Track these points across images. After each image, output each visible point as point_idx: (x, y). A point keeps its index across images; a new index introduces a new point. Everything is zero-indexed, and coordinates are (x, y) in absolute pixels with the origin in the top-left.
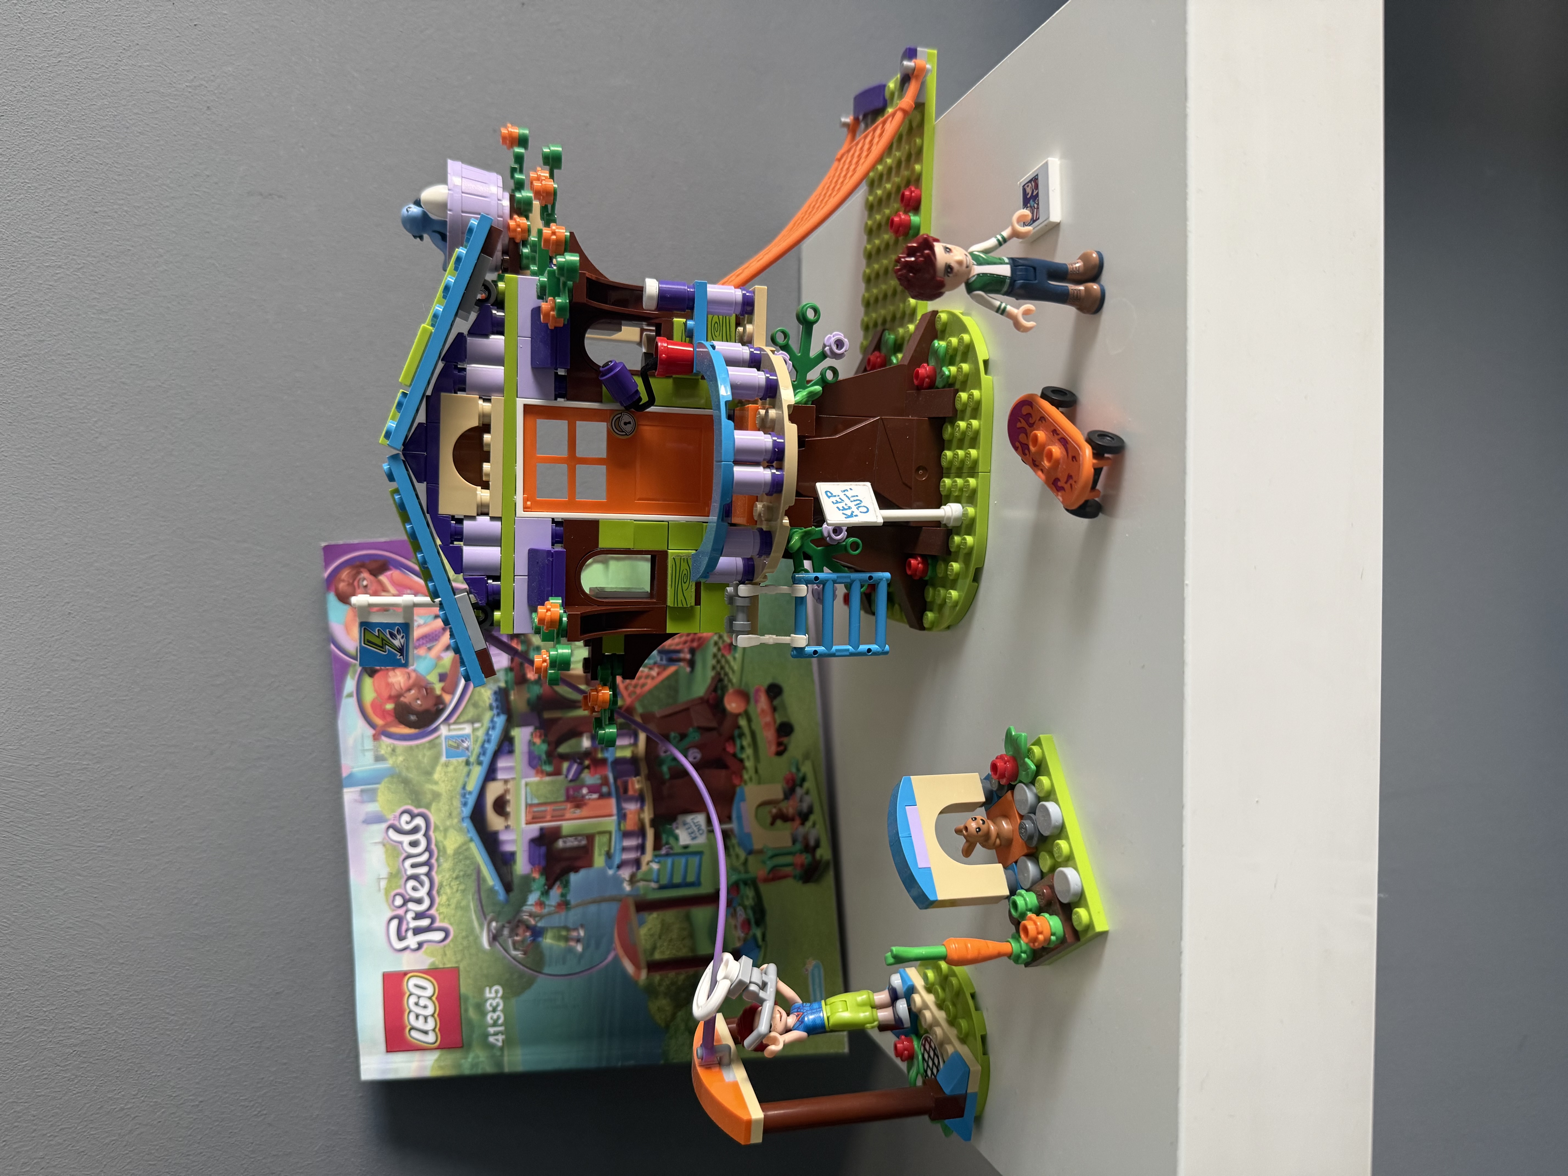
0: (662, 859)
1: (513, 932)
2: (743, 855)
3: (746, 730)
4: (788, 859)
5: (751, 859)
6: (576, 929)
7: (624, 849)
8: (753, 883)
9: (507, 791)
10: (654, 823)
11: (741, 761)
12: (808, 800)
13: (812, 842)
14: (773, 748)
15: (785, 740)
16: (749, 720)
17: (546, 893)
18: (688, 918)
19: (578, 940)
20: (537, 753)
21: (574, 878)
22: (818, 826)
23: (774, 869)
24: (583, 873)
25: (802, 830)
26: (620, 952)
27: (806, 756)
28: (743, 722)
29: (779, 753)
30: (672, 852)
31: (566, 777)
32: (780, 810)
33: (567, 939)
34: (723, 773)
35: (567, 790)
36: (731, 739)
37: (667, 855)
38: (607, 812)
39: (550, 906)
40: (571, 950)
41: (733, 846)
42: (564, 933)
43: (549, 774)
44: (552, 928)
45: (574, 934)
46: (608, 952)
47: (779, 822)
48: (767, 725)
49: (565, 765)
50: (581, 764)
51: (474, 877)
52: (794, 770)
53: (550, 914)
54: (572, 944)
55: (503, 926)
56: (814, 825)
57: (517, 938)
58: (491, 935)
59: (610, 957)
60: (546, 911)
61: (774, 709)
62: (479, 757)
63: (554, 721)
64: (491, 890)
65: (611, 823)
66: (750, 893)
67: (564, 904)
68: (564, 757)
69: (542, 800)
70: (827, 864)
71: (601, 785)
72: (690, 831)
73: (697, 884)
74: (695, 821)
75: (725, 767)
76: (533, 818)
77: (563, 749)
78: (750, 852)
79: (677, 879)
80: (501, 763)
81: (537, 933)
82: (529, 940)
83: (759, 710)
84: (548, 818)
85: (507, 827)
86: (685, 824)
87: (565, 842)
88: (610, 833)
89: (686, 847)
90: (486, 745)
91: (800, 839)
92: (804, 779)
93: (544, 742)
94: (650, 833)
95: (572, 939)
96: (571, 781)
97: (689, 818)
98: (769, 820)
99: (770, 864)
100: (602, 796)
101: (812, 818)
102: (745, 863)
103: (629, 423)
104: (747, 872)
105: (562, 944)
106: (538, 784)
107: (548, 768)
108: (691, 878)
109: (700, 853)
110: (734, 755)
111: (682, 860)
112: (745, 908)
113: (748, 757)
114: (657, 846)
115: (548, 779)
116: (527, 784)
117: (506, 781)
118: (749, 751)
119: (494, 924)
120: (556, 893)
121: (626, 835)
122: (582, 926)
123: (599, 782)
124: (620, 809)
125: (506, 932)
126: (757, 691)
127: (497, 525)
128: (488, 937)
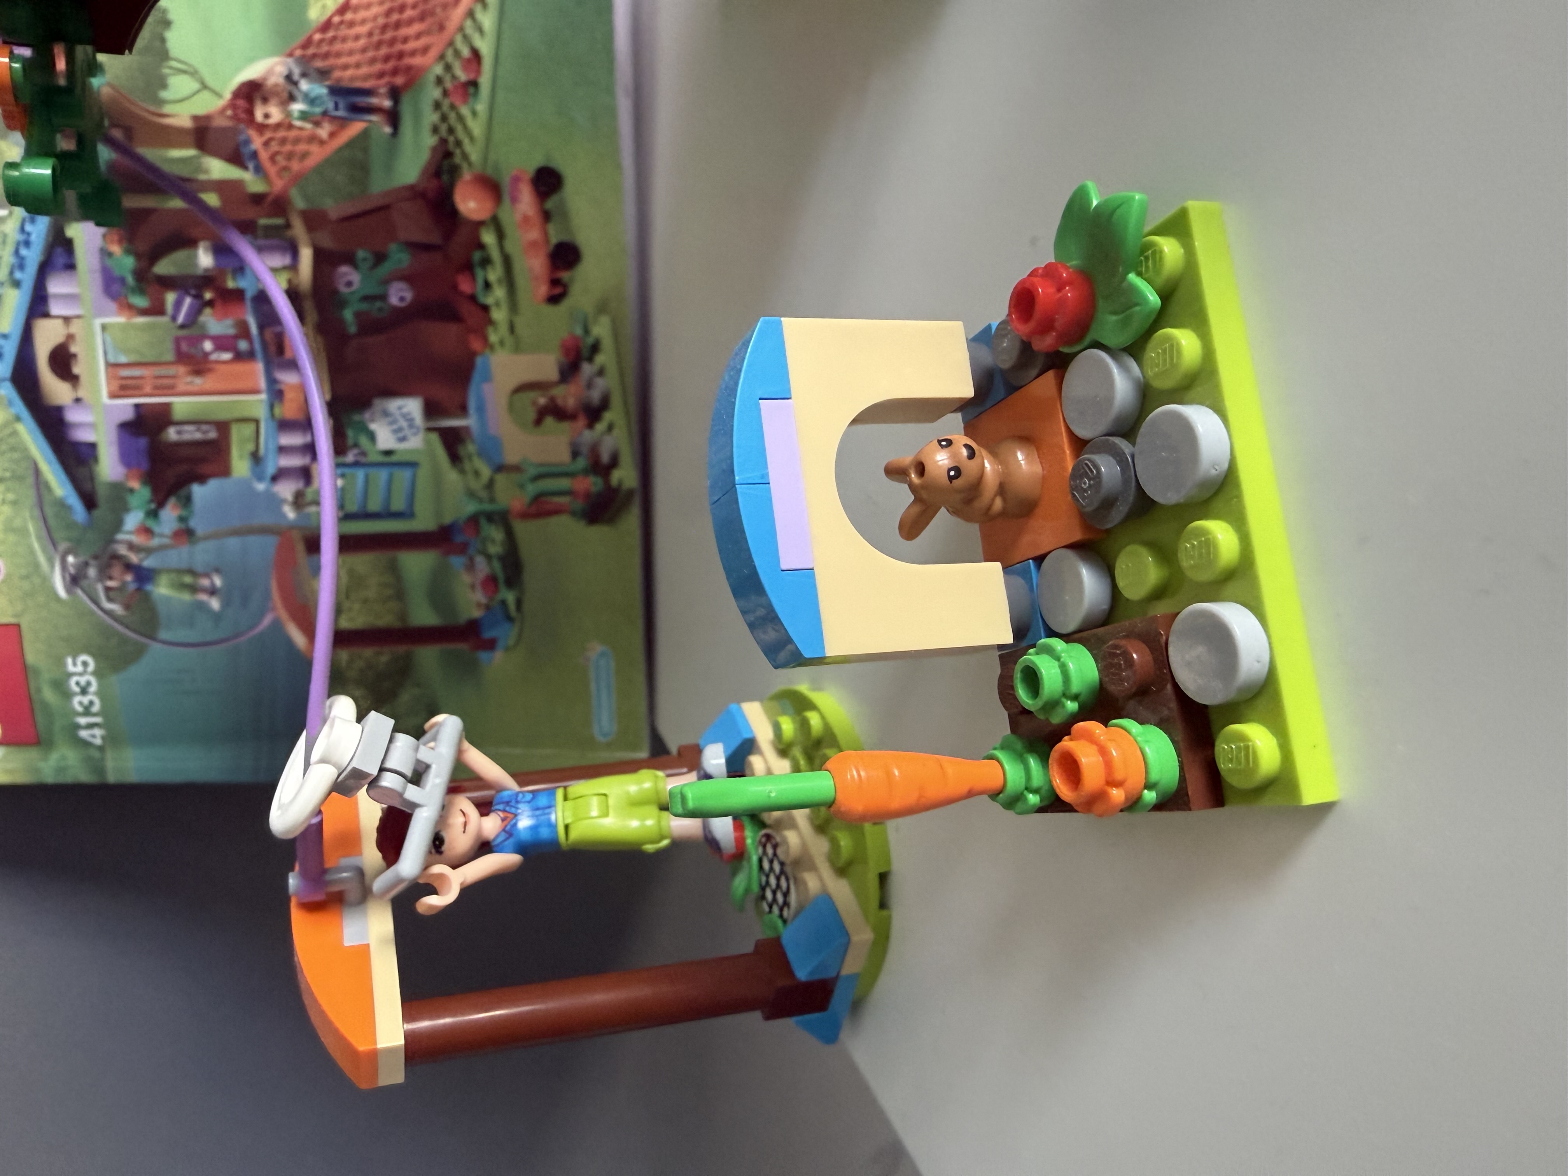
0: (347, 471)
1: (104, 573)
2: (486, 472)
3: (495, 254)
4: (564, 483)
5: (500, 478)
6: (207, 575)
7: (283, 450)
8: (502, 518)
9: (70, 337)
10: (329, 410)
11: (485, 309)
12: (600, 382)
13: (605, 458)
14: (543, 290)
15: (565, 275)
16: (501, 235)
17: (153, 514)
18: (393, 569)
19: (213, 592)
20: (117, 272)
21: (197, 490)
22: (616, 432)
23: (538, 498)
24: (213, 484)
25: (588, 436)
26: (284, 615)
27: (602, 308)
28: (488, 238)
29: (554, 299)
30: (363, 460)
31: (174, 318)
32: (552, 400)
33: (194, 589)
34: (453, 329)
35: (177, 341)
36: (468, 268)
37: (356, 464)
38: (249, 385)
39: (161, 535)
40: (202, 607)
41: (470, 457)
42: (188, 579)
43: (144, 312)
44: (169, 571)
45: (205, 582)
46: (262, 615)
47: (549, 421)
48: (533, 244)
49: (170, 298)
50: (198, 296)
51: (30, 480)
52: (579, 331)
53: (161, 548)
54: (203, 597)
55: (86, 564)
56: (610, 428)
57: (111, 584)
58: (67, 577)
59: (267, 621)
60: (155, 542)
61: (547, 216)
62: (11, 273)
63: (145, 214)
64: (61, 504)
65: (257, 405)
66: (496, 534)
67: (185, 534)
68: (167, 283)
69: (132, 358)
70: (630, 493)
71: (236, 337)
72: (395, 427)
73: (407, 514)
74: (405, 410)
75: (455, 317)
76: (123, 388)
77: (164, 267)
78: (500, 468)
79: (374, 505)
80: (56, 286)
81: (144, 576)
82: (132, 587)
83: (518, 217)
84: (148, 389)
85: (78, 400)
86: (386, 414)
87: (179, 433)
88: (257, 422)
89: (388, 453)
90: (24, 252)
91: (585, 450)
92: (595, 348)
93: (128, 252)
94: (324, 426)
95: (204, 590)
96: (182, 327)
97: (394, 405)
98: (532, 415)
99: (532, 489)
100: (239, 357)
101: (608, 416)
102: (490, 485)
104: (492, 500)
105: (186, 597)
106: (124, 328)
107: (141, 302)
108: (398, 505)
109: (412, 465)
110: (473, 298)
111: (382, 475)
112: (489, 557)
113: (497, 304)
114: (340, 447)
115: (141, 320)
116: (104, 328)
117: (67, 320)
118: (499, 293)
119: (71, 559)
120: (170, 514)
121: (284, 425)
122: (218, 571)
123: (231, 331)
124: (272, 381)
125: (92, 572)
126: (516, 180)
128: (64, 578)
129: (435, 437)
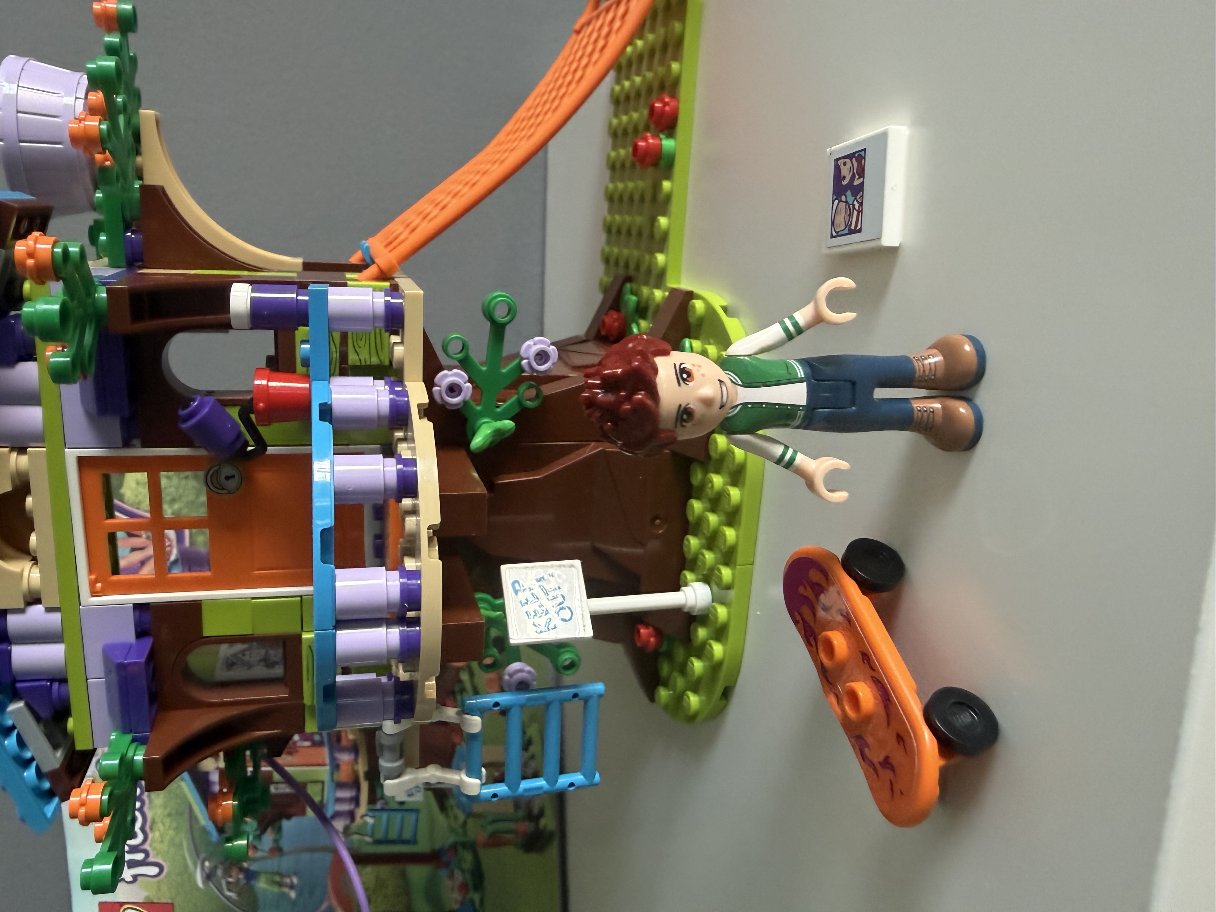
0: (377, 814)
1: (227, 873)
2: (462, 817)
4: (510, 826)
5: (471, 822)
6: (289, 876)
7: (338, 800)
8: (472, 847)
10: (366, 775)
12: (532, 765)
13: (536, 811)
16: (472, 675)
17: (259, 837)
18: (404, 875)
19: (292, 887)
21: (286, 824)
23: (493, 835)
24: (295, 820)
26: (334, 903)
28: (465, 675)
29: (504, 712)
30: (386, 807)
32: (502, 773)
33: (280, 884)
36: (452, 692)
37: (382, 810)
38: (320, 761)
39: (263, 851)
40: (284, 896)
41: (452, 807)
42: (277, 878)
44: (267, 873)
45: (288, 881)
46: (321, 902)
48: (491, 681)
51: (186, 816)
53: (262, 858)
54: (286, 890)
55: (216, 867)
57: (230, 880)
58: (204, 875)
59: (324, 906)
60: (259, 854)
64: (204, 830)
65: (324, 773)
66: (468, 857)
67: (277, 850)
70: (551, 835)
73: (413, 841)
78: (470, 815)
79: (393, 835)
81: (250, 875)
82: (243, 882)
87: (276, 789)
88: (323, 783)
89: (402, 803)
91: (523, 805)
92: (528, 743)
94: (365, 786)
95: (286, 885)
99: (491, 828)
100: (315, 744)
102: (465, 823)
103: (233, 477)
104: (465, 833)
105: (275, 889)
108: (407, 835)
109: (416, 811)
111: (398, 816)
112: (463, 871)
114: (373, 799)
119: (207, 864)
120: (268, 838)
121: (340, 785)
122: (296, 874)
124: (333, 759)
125: (219, 872)
127: (56, 617)
128: (202, 876)
129: (430, 793)
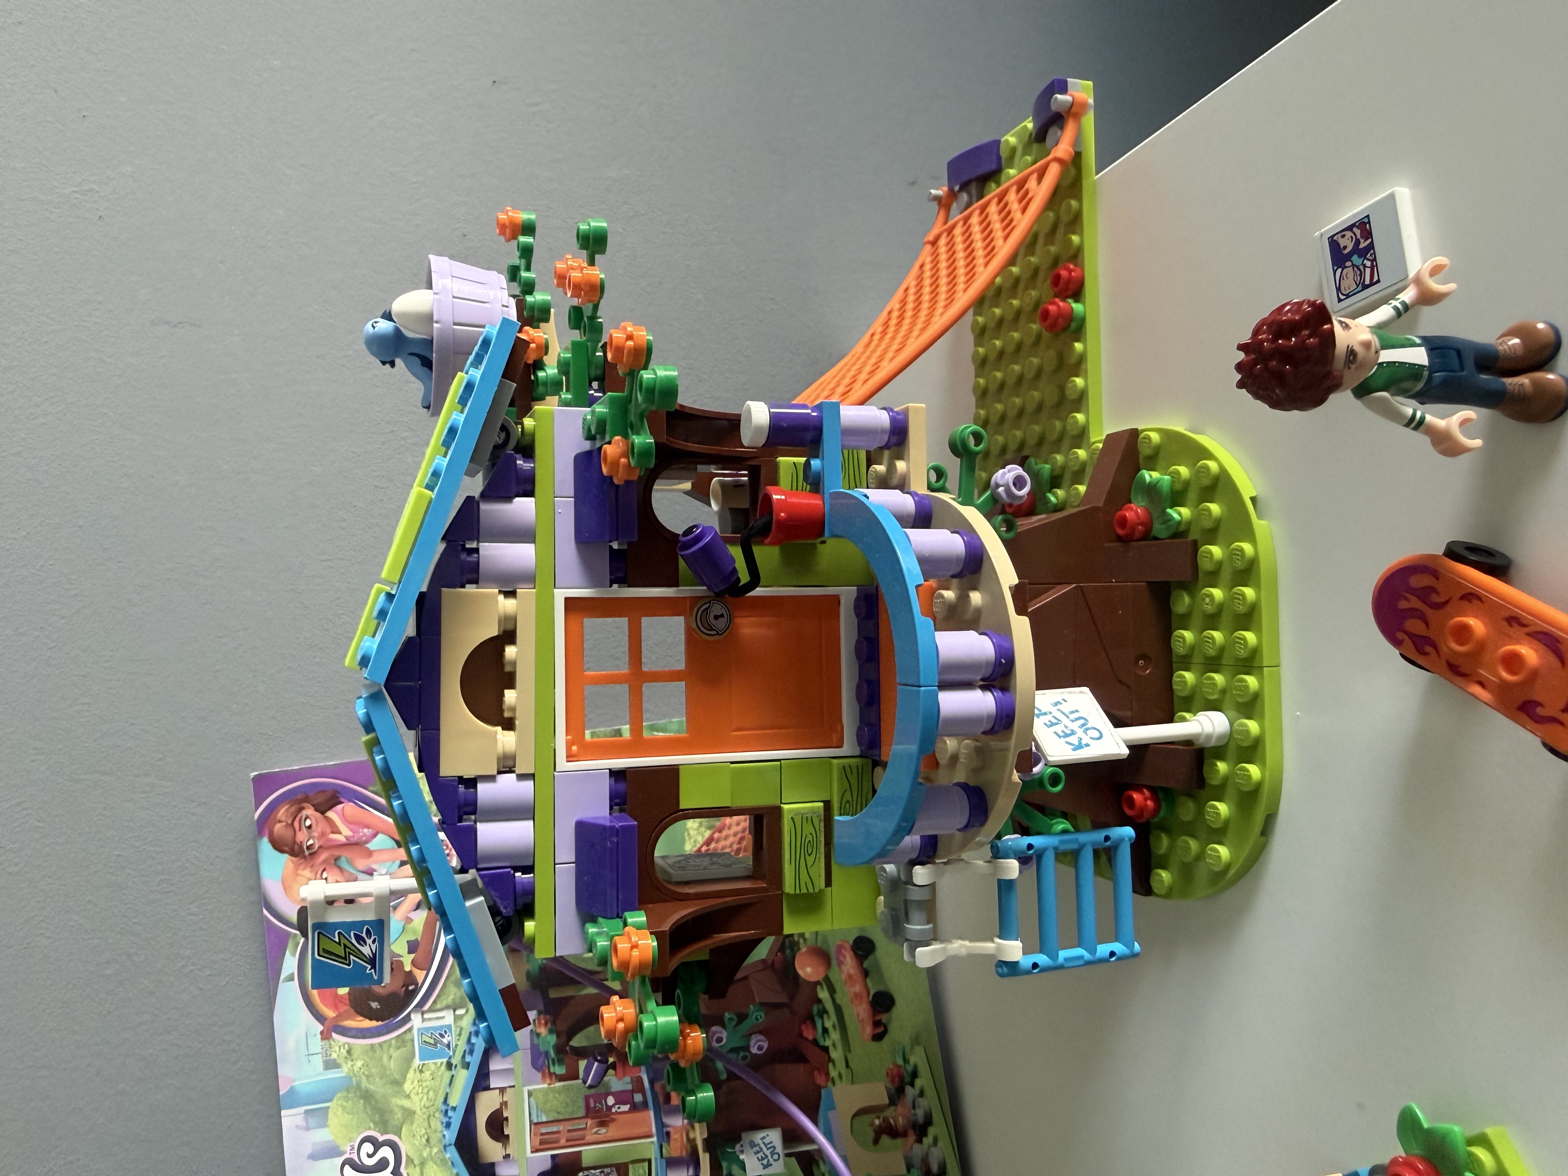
3: (829, 1006)
9: (504, 1104)
10: (709, 1145)
11: (826, 1049)
12: (923, 1103)
13: (936, 1169)
14: (869, 1030)
15: (884, 1018)
16: (832, 991)
20: (542, 1048)
22: (940, 1144)
25: (918, 1150)
27: (916, 1041)
28: (823, 994)
29: (878, 1038)
31: (585, 1082)
32: (886, 1120)
34: (801, 1068)
35: (587, 1099)
36: (810, 1019)
38: (643, 1130)
43: (561, 1078)
47: (885, 1139)
48: (857, 995)
49: (582, 1064)
50: (604, 1061)
52: (900, 1062)
56: (936, 1141)
61: (866, 974)
62: (464, 1057)
63: (564, 1002)
65: (649, 1147)
68: (581, 1053)
69: (553, 1116)
71: (633, 1091)
72: (760, 1155)
74: (767, 1141)
75: (803, 1059)
76: (541, 1143)
77: (577, 1042)
80: (495, 1065)
83: (844, 976)
84: (563, 1142)
85: (507, 1156)
86: (753, 1145)
88: (649, 1161)
90: (474, 1040)
91: (917, 1162)
92: (915, 1074)
93: (551, 1032)
94: (705, 1159)
96: (590, 1087)
97: (758, 1136)
98: (871, 1135)
100: (635, 1108)
101: (932, 1131)
103: (722, 616)
106: (545, 1092)
107: (560, 1070)
110: (815, 1042)
113: (834, 1045)
115: (558, 1084)
116: (530, 1094)
117: (502, 1090)
118: (835, 1035)
121: (672, 1163)
123: (630, 1087)
124: (661, 1125)
126: (840, 948)
127: (528, 786)
129: (793, 1160)
